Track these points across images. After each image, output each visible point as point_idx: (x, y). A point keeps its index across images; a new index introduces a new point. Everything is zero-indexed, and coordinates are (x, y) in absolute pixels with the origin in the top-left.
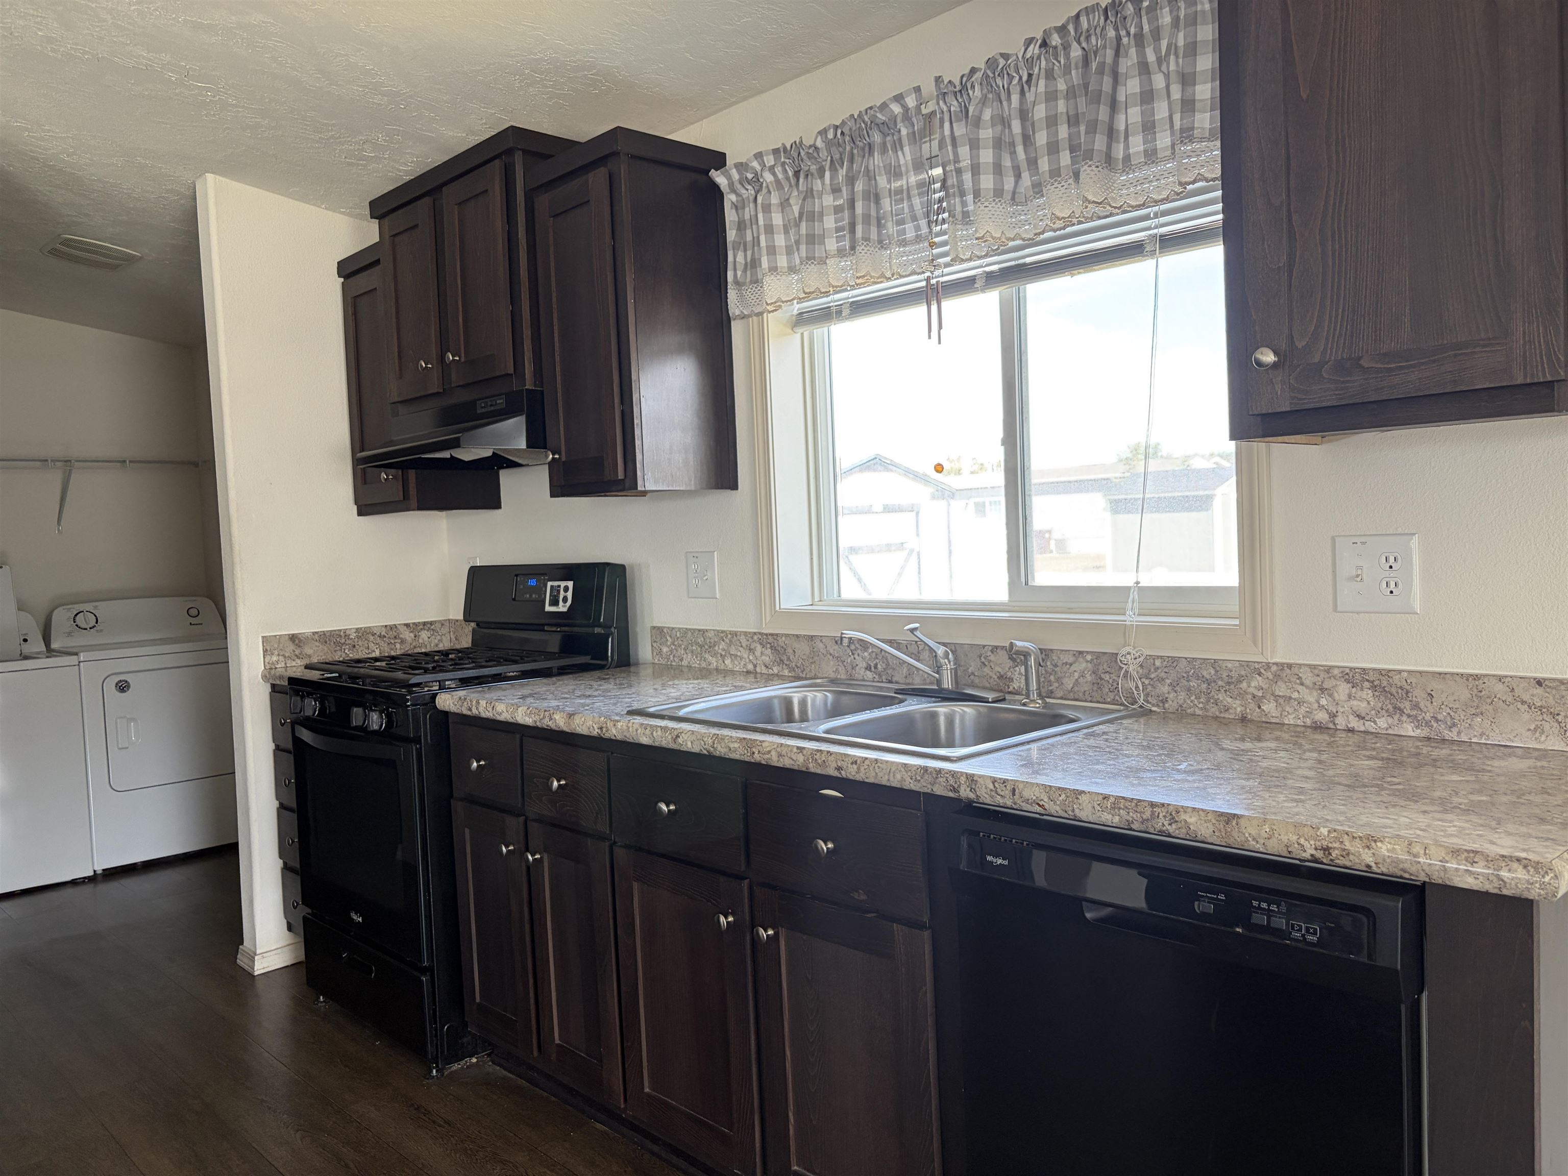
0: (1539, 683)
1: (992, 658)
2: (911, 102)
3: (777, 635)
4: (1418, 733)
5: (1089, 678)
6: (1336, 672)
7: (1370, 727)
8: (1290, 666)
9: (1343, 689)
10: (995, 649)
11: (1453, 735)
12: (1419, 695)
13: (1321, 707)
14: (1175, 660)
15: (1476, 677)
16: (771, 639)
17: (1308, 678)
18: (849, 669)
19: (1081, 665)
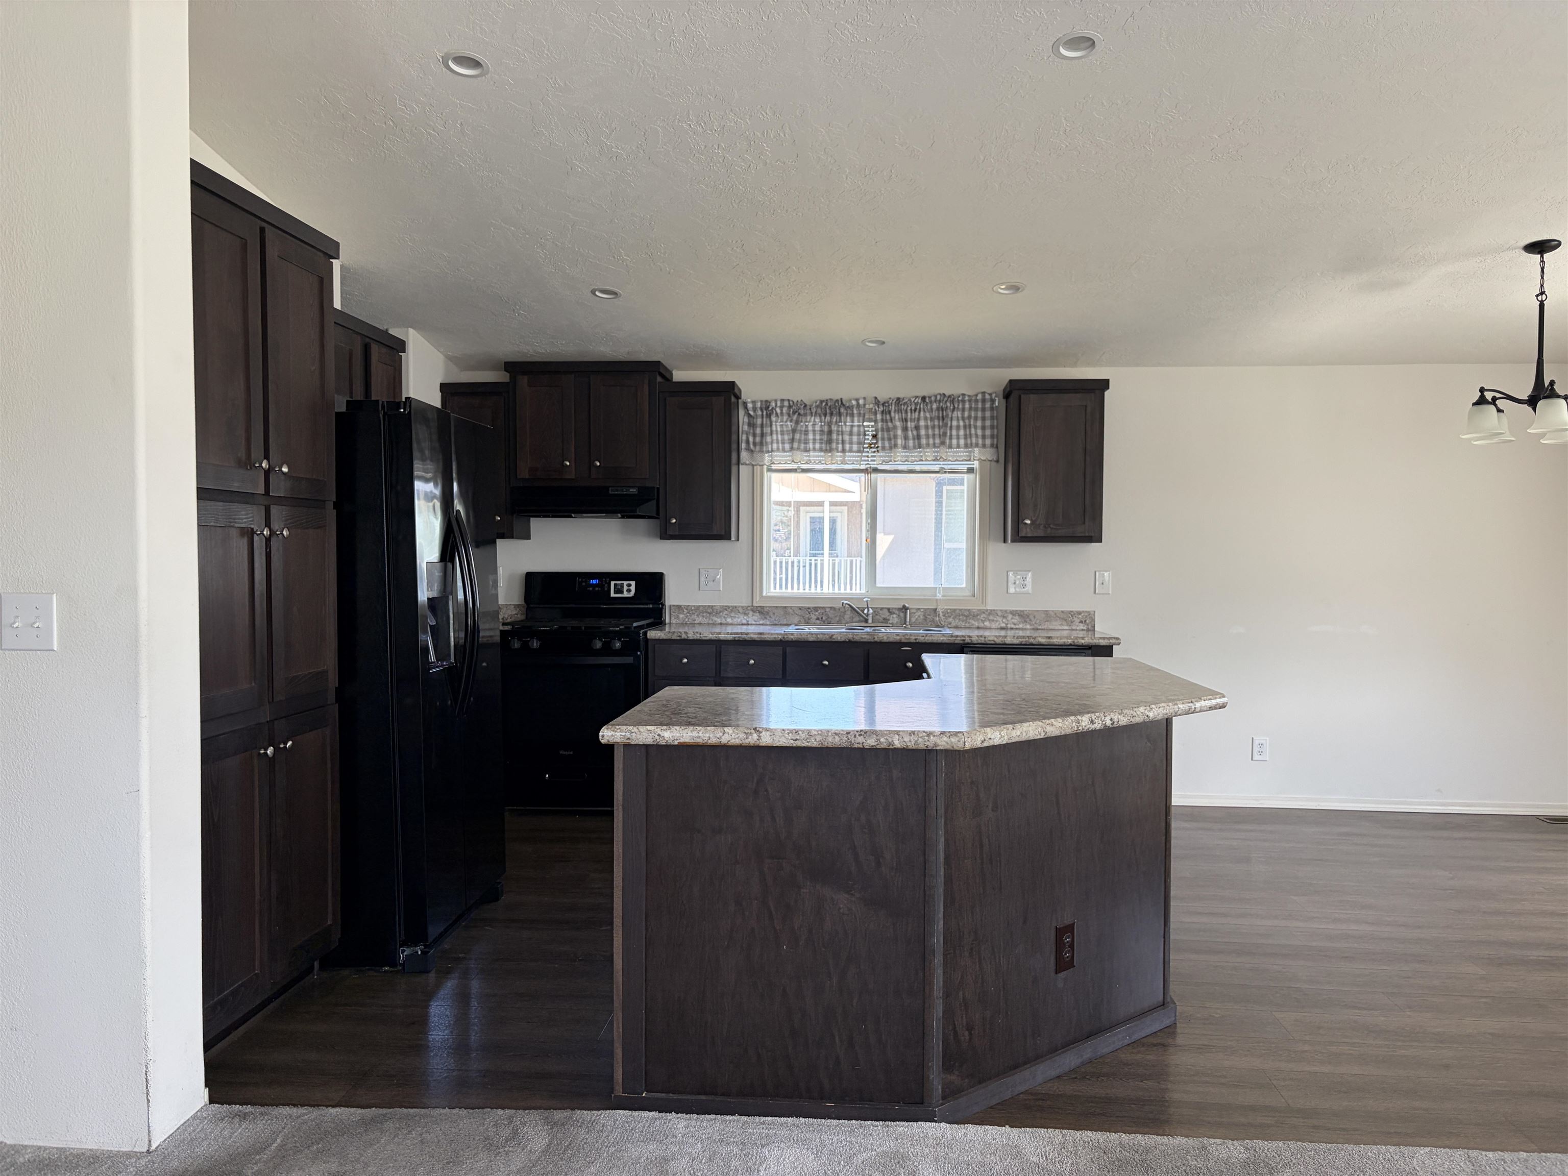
0: (1062, 612)
1: (881, 612)
2: (861, 402)
3: (764, 607)
4: (1031, 627)
5: (922, 617)
6: (1008, 611)
7: (1017, 627)
8: (994, 610)
9: (1010, 616)
10: (882, 609)
11: (1040, 627)
12: (1032, 617)
13: (1003, 622)
14: (955, 610)
15: (1046, 611)
16: (759, 609)
17: (1000, 613)
18: (807, 619)
19: (919, 613)
